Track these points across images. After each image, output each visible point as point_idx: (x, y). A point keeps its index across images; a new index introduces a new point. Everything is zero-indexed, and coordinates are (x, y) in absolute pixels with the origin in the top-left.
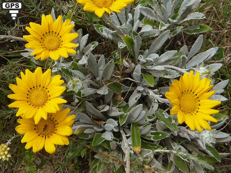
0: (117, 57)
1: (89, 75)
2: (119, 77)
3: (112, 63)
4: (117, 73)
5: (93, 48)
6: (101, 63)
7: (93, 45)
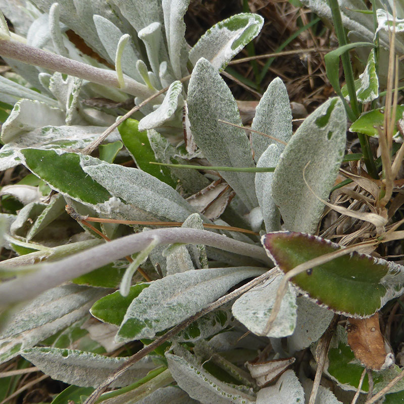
0: (366, 94)
1: (214, 195)
2: (374, 218)
3: (329, 127)
4: (361, 190)
5: (234, 47)
6: (266, 125)
7: (236, 34)
